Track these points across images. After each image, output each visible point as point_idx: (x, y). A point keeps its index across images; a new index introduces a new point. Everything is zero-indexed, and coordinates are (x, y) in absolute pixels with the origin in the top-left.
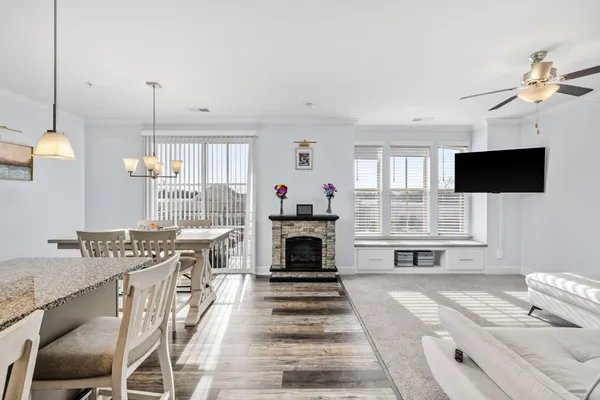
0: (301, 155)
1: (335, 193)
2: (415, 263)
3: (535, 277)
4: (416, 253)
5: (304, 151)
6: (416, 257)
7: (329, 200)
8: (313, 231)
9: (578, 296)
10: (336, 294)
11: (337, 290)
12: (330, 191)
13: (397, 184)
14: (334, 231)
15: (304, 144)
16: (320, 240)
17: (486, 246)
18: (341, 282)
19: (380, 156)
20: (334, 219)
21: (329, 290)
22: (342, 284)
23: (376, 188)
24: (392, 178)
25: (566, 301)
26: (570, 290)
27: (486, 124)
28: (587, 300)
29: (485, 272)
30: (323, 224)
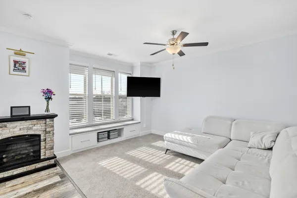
0: (16, 62)
1: (53, 97)
2: (109, 138)
3: (167, 135)
4: (109, 132)
5: (20, 59)
6: (109, 134)
7: (48, 101)
8: (31, 129)
9: (189, 143)
10: (57, 179)
11: (57, 174)
12: (48, 95)
13: (97, 92)
14: (53, 126)
15: (20, 53)
16: (39, 136)
17: (140, 123)
18: (59, 165)
19: (86, 73)
20: (53, 117)
21: (49, 177)
22: (61, 167)
23: (83, 93)
24: (94, 88)
25: (180, 144)
26: (185, 140)
27: (139, 64)
28: (188, 142)
29: (140, 135)
30: (42, 122)
